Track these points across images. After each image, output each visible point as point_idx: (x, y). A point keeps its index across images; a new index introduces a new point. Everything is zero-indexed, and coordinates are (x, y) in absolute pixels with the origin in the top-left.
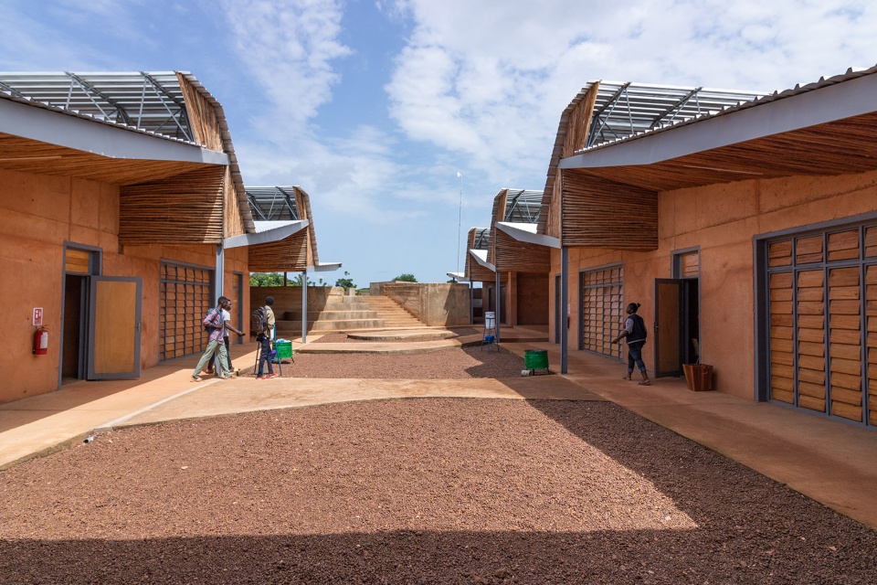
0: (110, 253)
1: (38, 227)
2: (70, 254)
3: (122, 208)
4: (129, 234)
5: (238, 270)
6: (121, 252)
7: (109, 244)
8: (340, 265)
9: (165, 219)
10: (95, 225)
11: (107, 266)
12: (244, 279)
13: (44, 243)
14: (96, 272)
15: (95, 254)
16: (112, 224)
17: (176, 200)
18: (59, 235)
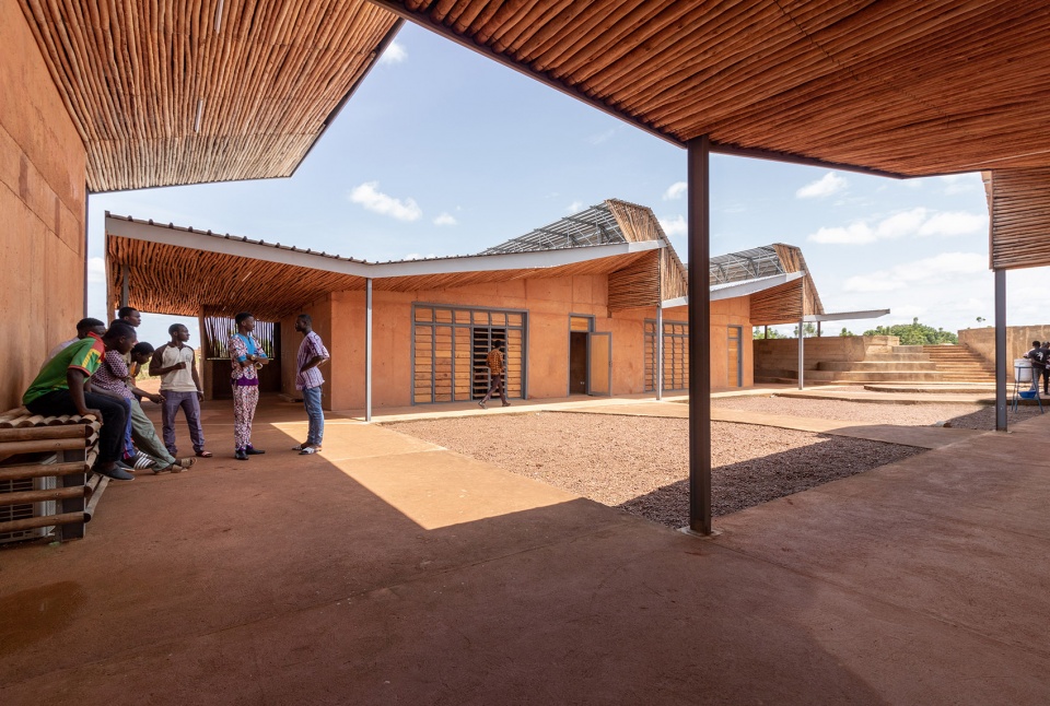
0: (600, 318)
1: (553, 306)
2: (573, 320)
3: (610, 289)
4: (614, 303)
5: (736, 323)
6: (610, 316)
7: (601, 312)
8: (888, 311)
9: (629, 292)
10: (590, 302)
11: (599, 327)
12: (744, 331)
13: (556, 315)
14: (592, 331)
15: (591, 319)
16: (602, 299)
17: (634, 278)
18: (567, 310)
